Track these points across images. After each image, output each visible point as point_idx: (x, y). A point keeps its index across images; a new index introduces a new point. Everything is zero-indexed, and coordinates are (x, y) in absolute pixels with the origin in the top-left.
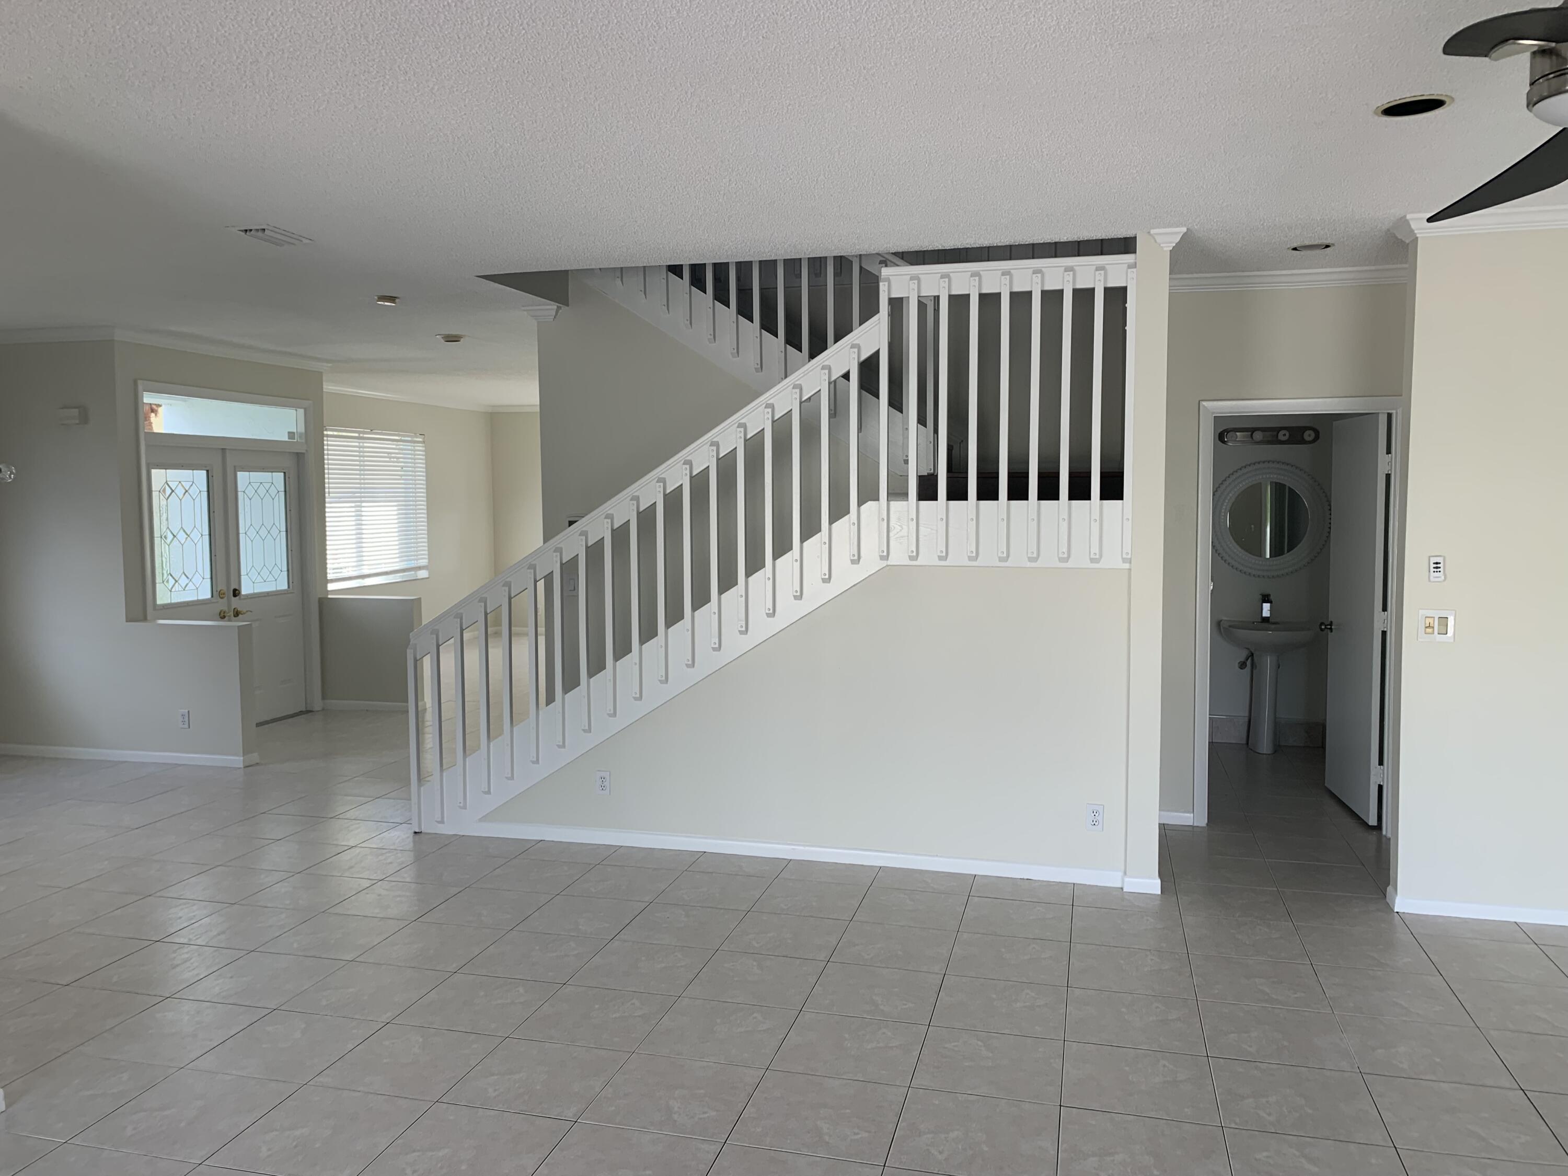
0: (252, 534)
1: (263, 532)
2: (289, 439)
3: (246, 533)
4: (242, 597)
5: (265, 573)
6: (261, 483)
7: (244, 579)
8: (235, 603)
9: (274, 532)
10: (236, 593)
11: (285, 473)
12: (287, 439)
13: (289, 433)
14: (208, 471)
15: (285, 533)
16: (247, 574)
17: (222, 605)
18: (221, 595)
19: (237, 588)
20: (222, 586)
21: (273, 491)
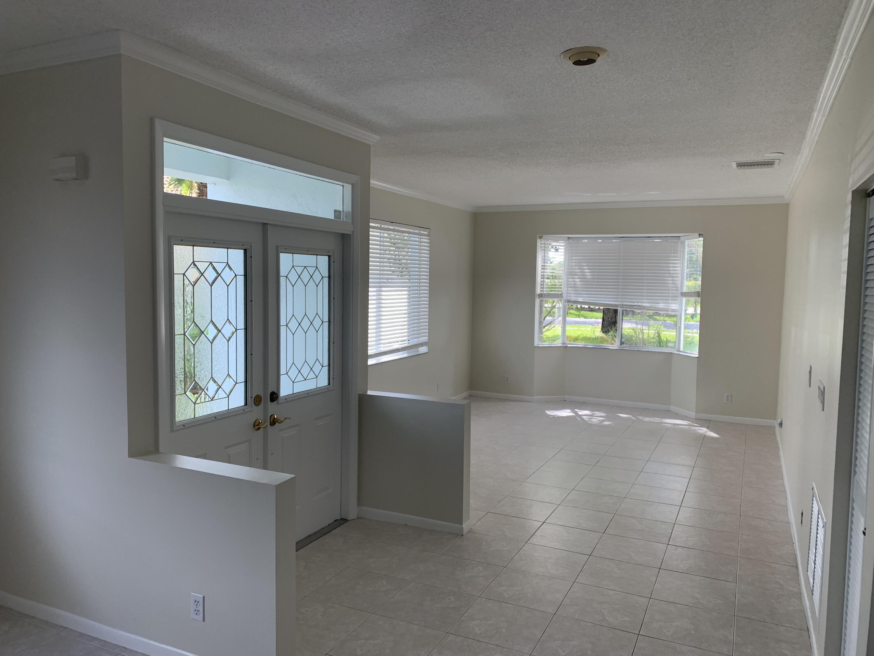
0: (293, 325)
1: (306, 324)
2: (334, 218)
3: (287, 325)
4: (280, 402)
5: (305, 370)
6: (305, 267)
7: (284, 379)
8: (273, 409)
9: (317, 323)
10: (274, 396)
11: (329, 256)
12: (333, 218)
13: (335, 211)
14: (245, 251)
15: (327, 324)
16: (287, 374)
17: (257, 413)
18: (258, 400)
19: (276, 392)
20: (258, 390)
21: (317, 277)
